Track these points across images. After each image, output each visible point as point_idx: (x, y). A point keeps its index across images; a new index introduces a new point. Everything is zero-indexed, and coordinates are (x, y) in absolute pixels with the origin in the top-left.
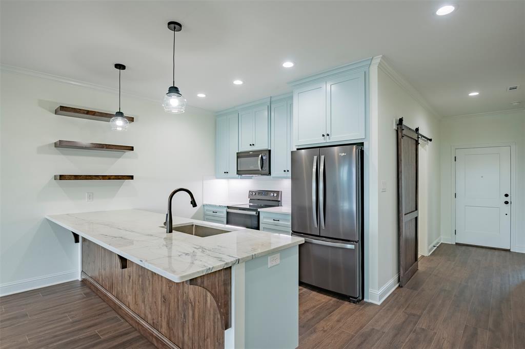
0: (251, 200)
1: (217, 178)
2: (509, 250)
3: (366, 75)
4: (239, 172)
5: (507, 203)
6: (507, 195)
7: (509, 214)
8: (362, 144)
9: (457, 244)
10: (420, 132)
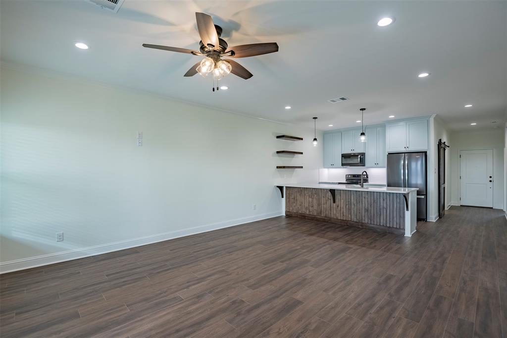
0: (347, 180)
1: (324, 168)
2: (492, 208)
3: (428, 121)
4: (343, 165)
5: (491, 181)
6: (491, 177)
7: (492, 188)
8: (426, 152)
9: (461, 206)
10: (446, 144)
